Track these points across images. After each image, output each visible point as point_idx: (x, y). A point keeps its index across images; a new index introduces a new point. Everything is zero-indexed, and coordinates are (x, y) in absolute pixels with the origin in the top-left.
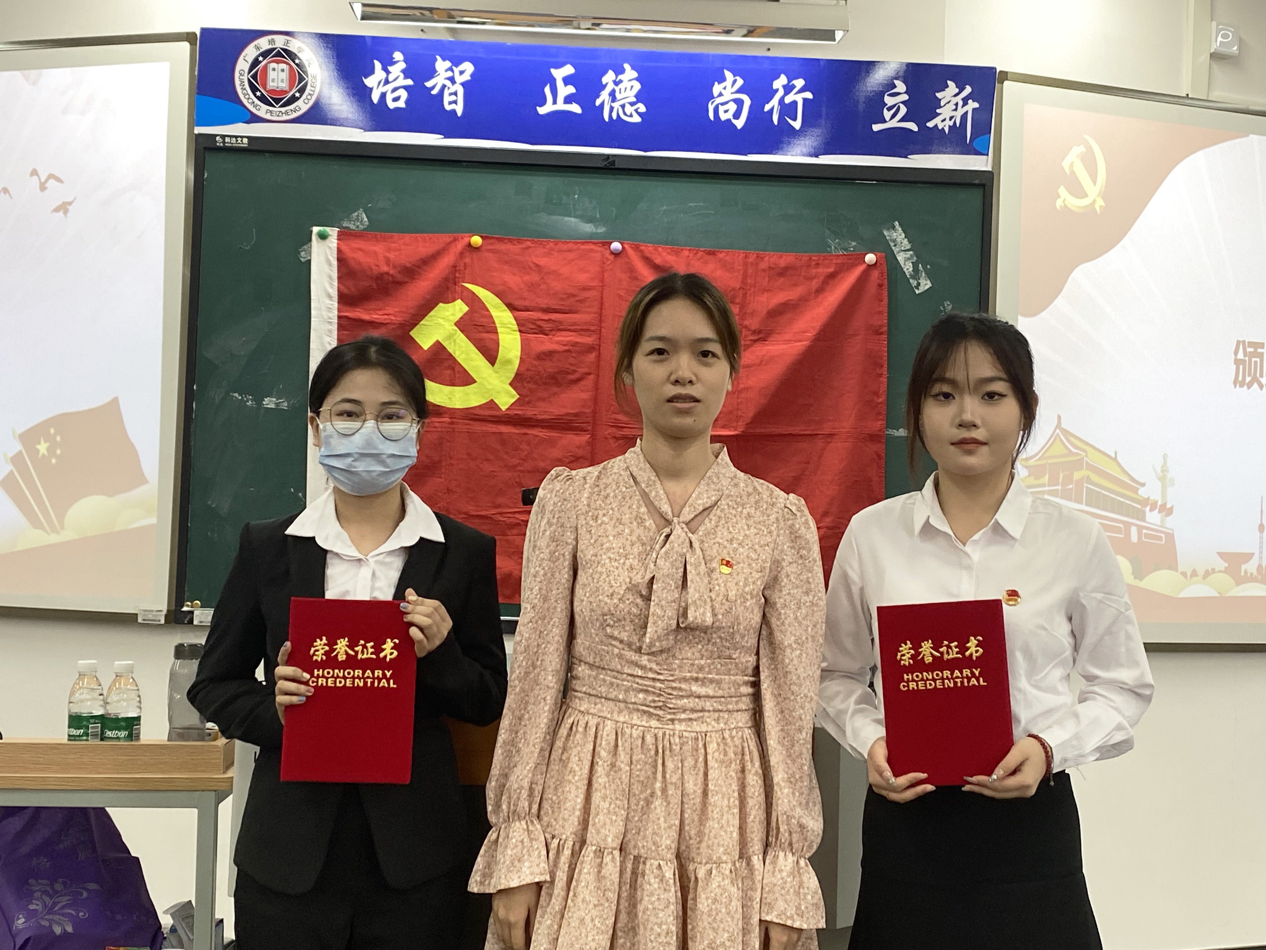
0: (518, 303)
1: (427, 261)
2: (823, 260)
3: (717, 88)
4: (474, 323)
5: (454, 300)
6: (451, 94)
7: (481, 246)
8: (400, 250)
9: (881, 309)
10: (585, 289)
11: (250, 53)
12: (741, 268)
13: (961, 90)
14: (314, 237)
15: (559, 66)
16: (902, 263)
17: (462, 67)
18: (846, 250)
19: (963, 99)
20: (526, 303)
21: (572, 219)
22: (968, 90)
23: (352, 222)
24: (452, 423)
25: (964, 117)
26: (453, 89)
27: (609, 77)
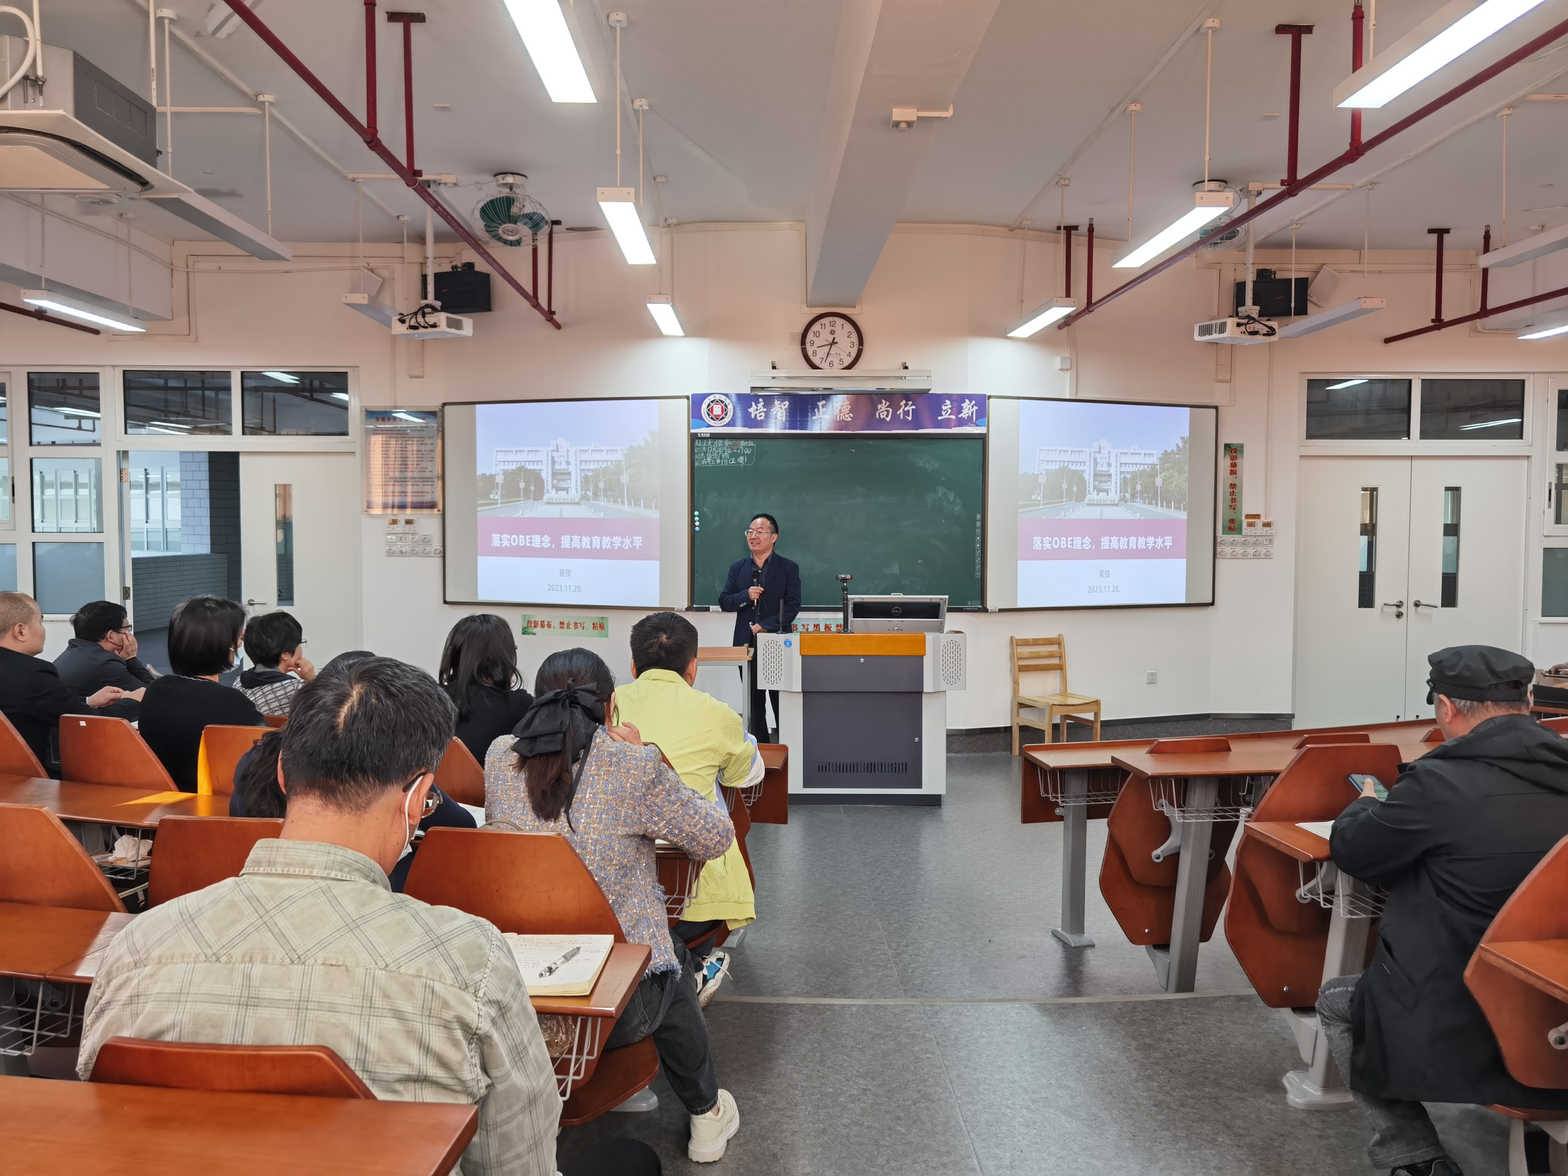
3: (879, 406)
11: (707, 401)
13: (971, 402)
19: (972, 406)
22: (974, 402)
25: (972, 413)
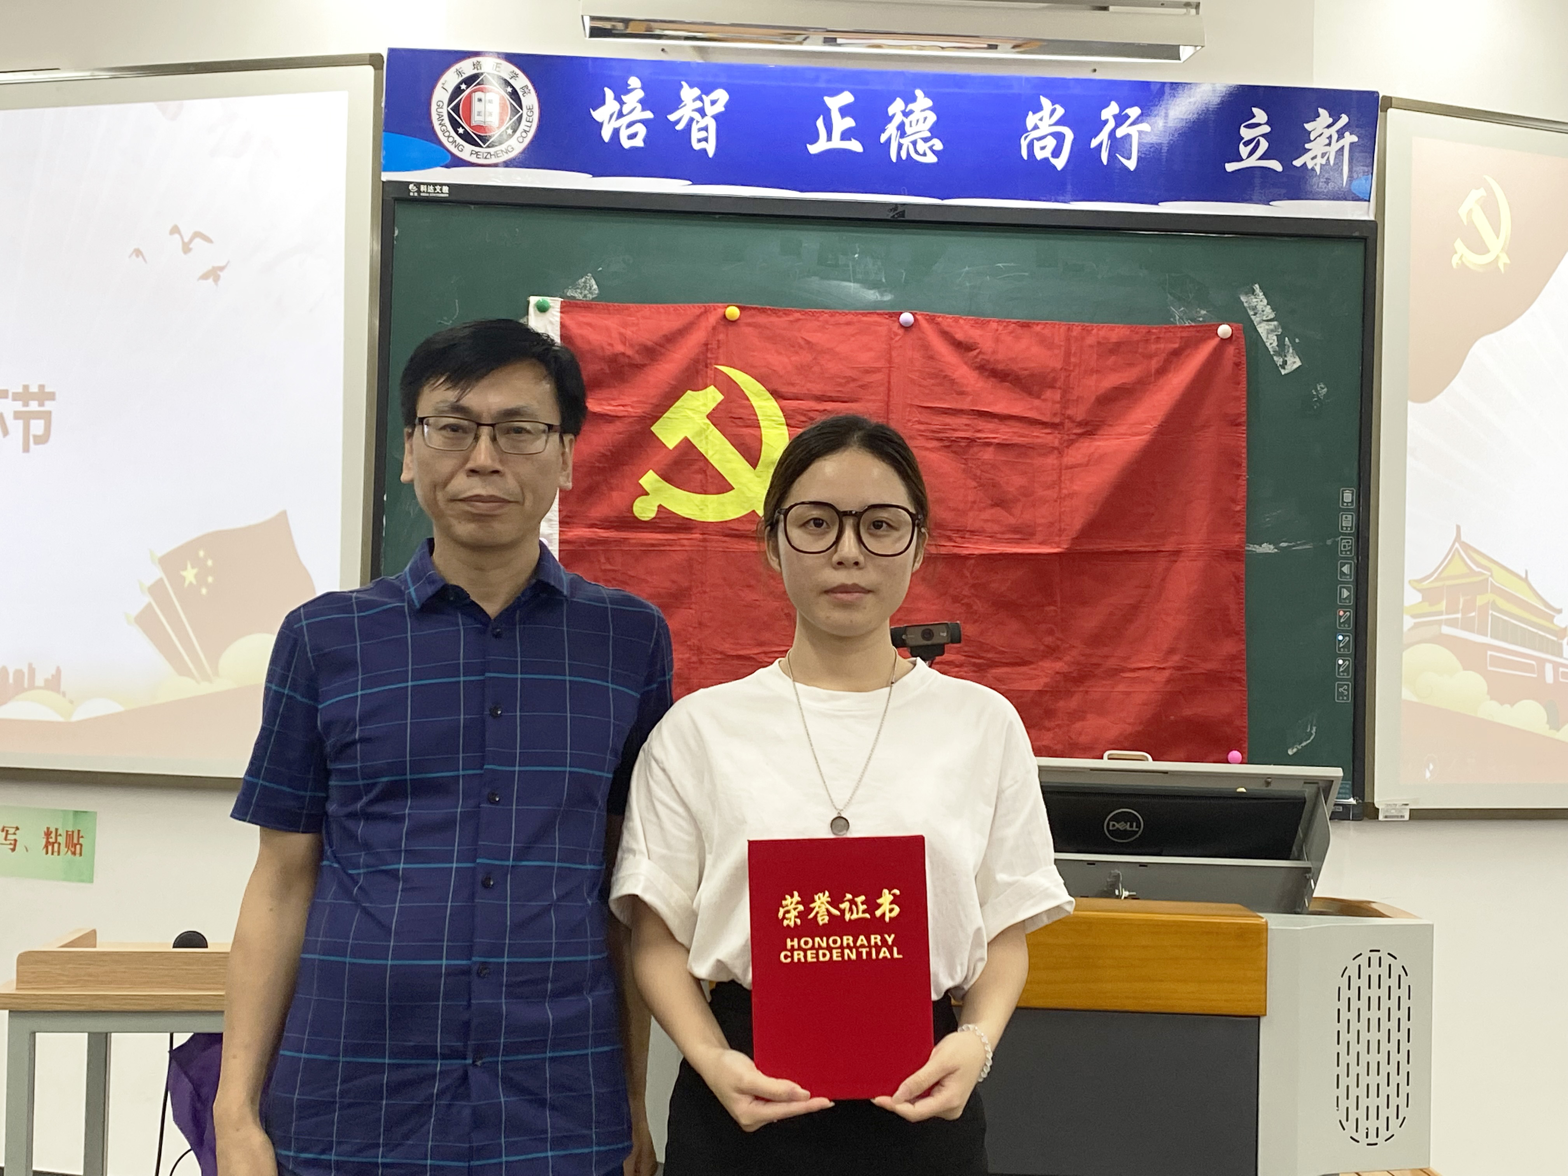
0: (784, 389)
1: (672, 339)
2: (1165, 332)
3: (1031, 120)
4: (730, 415)
5: (706, 386)
6: (700, 130)
7: (738, 319)
8: (638, 324)
9: (1238, 394)
10: (867, 372)
11: (450, 79)
12: (1062, 343)
13: (1336, 120)
14: (532, 309)
15: (834, 93)
16: (1264, 336)
17: (714, 95)
18: (1193, 320)
19: (1338, 132)
20: (794, 390)
21: (852, 284)
22: (1344, 119)
23: (579, 291)
24: (704, 540)
25: (1340, 153)
26: (702, 124)
27: (896, 107)
